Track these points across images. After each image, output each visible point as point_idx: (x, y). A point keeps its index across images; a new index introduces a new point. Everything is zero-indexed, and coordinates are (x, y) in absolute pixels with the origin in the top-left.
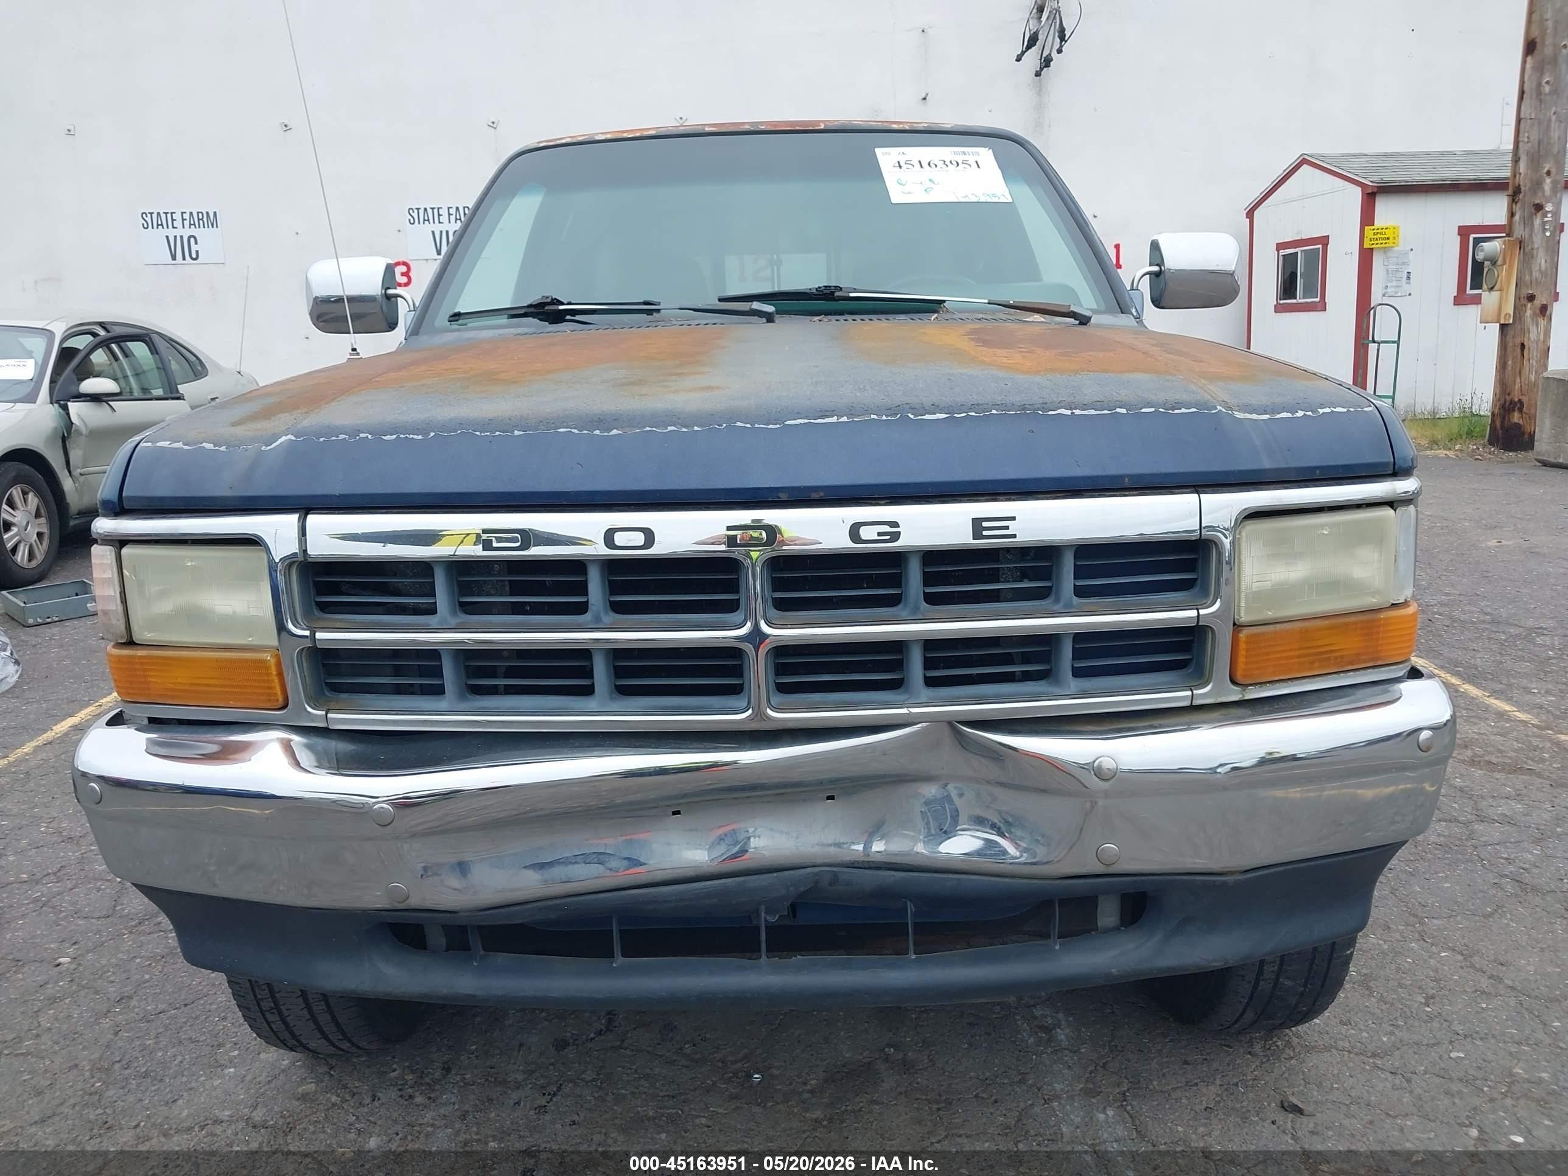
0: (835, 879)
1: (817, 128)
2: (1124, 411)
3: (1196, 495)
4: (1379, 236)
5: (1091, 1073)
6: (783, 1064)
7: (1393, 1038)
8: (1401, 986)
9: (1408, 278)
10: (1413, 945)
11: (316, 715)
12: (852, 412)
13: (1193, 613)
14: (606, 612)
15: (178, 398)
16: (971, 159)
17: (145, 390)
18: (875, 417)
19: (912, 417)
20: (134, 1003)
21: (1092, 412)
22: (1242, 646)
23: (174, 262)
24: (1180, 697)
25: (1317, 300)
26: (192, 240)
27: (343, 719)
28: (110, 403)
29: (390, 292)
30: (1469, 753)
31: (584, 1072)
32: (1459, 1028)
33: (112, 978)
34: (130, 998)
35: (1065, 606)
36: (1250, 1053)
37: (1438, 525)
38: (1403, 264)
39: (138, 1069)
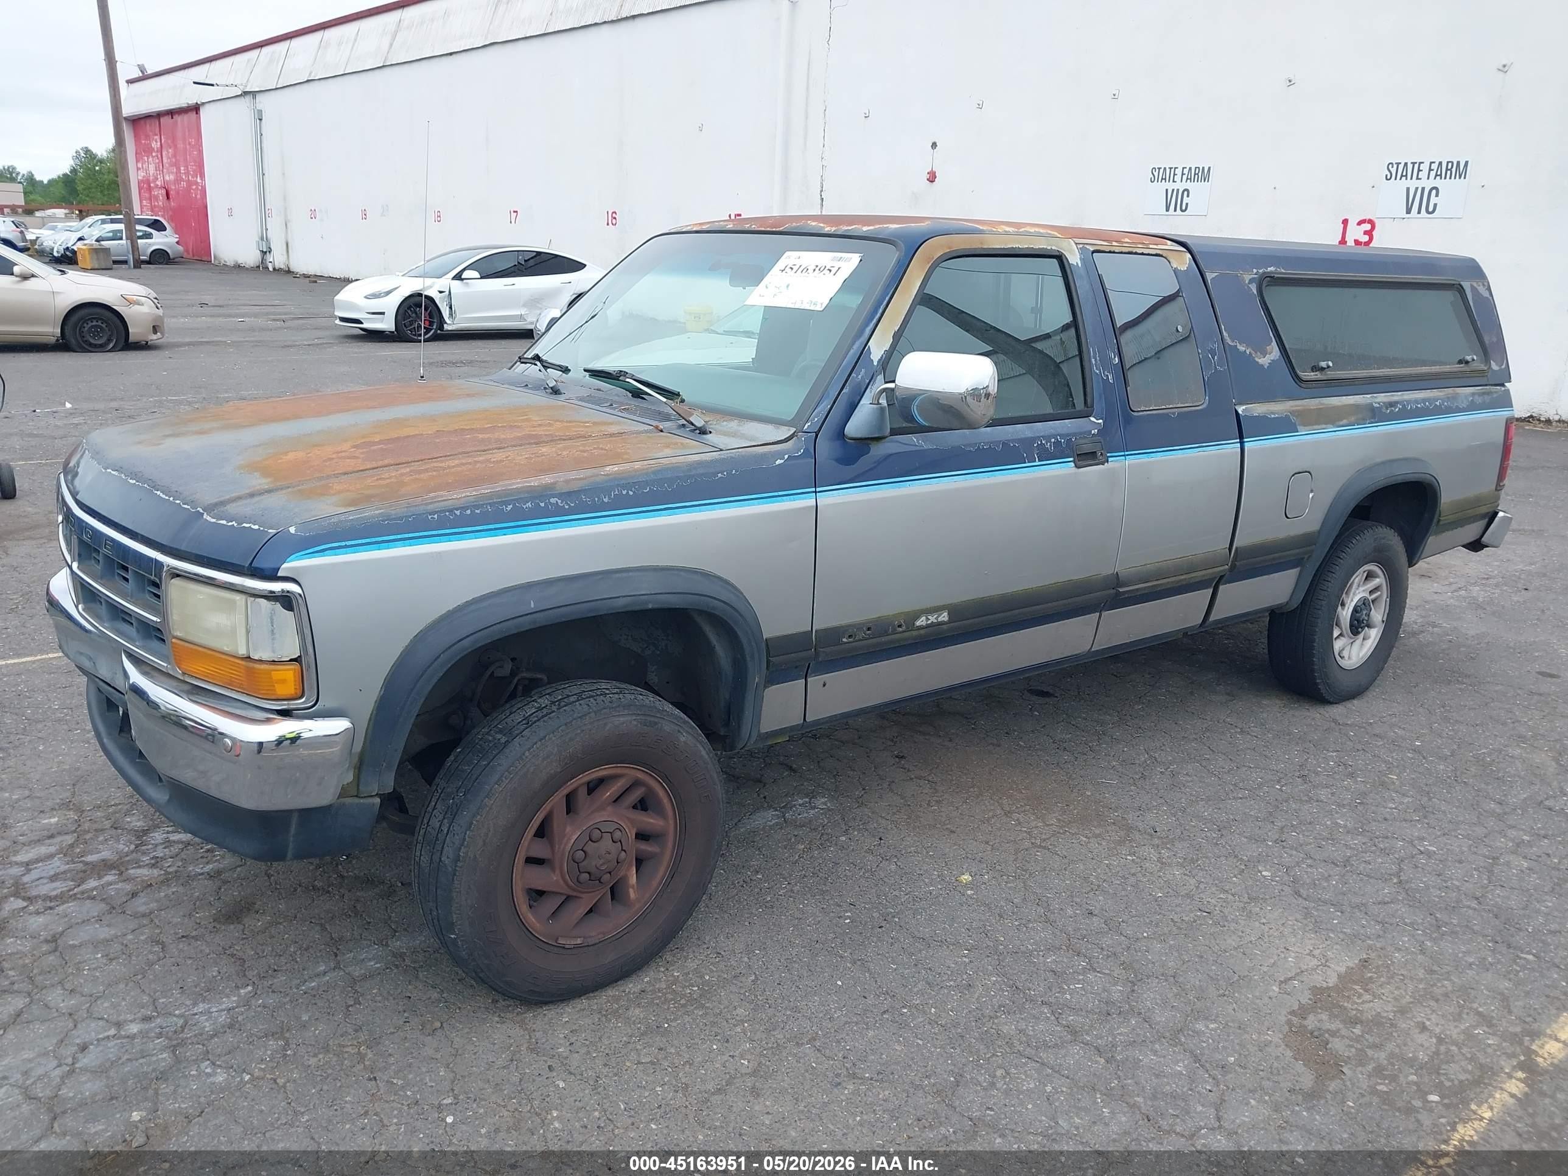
26: (1186, 193)
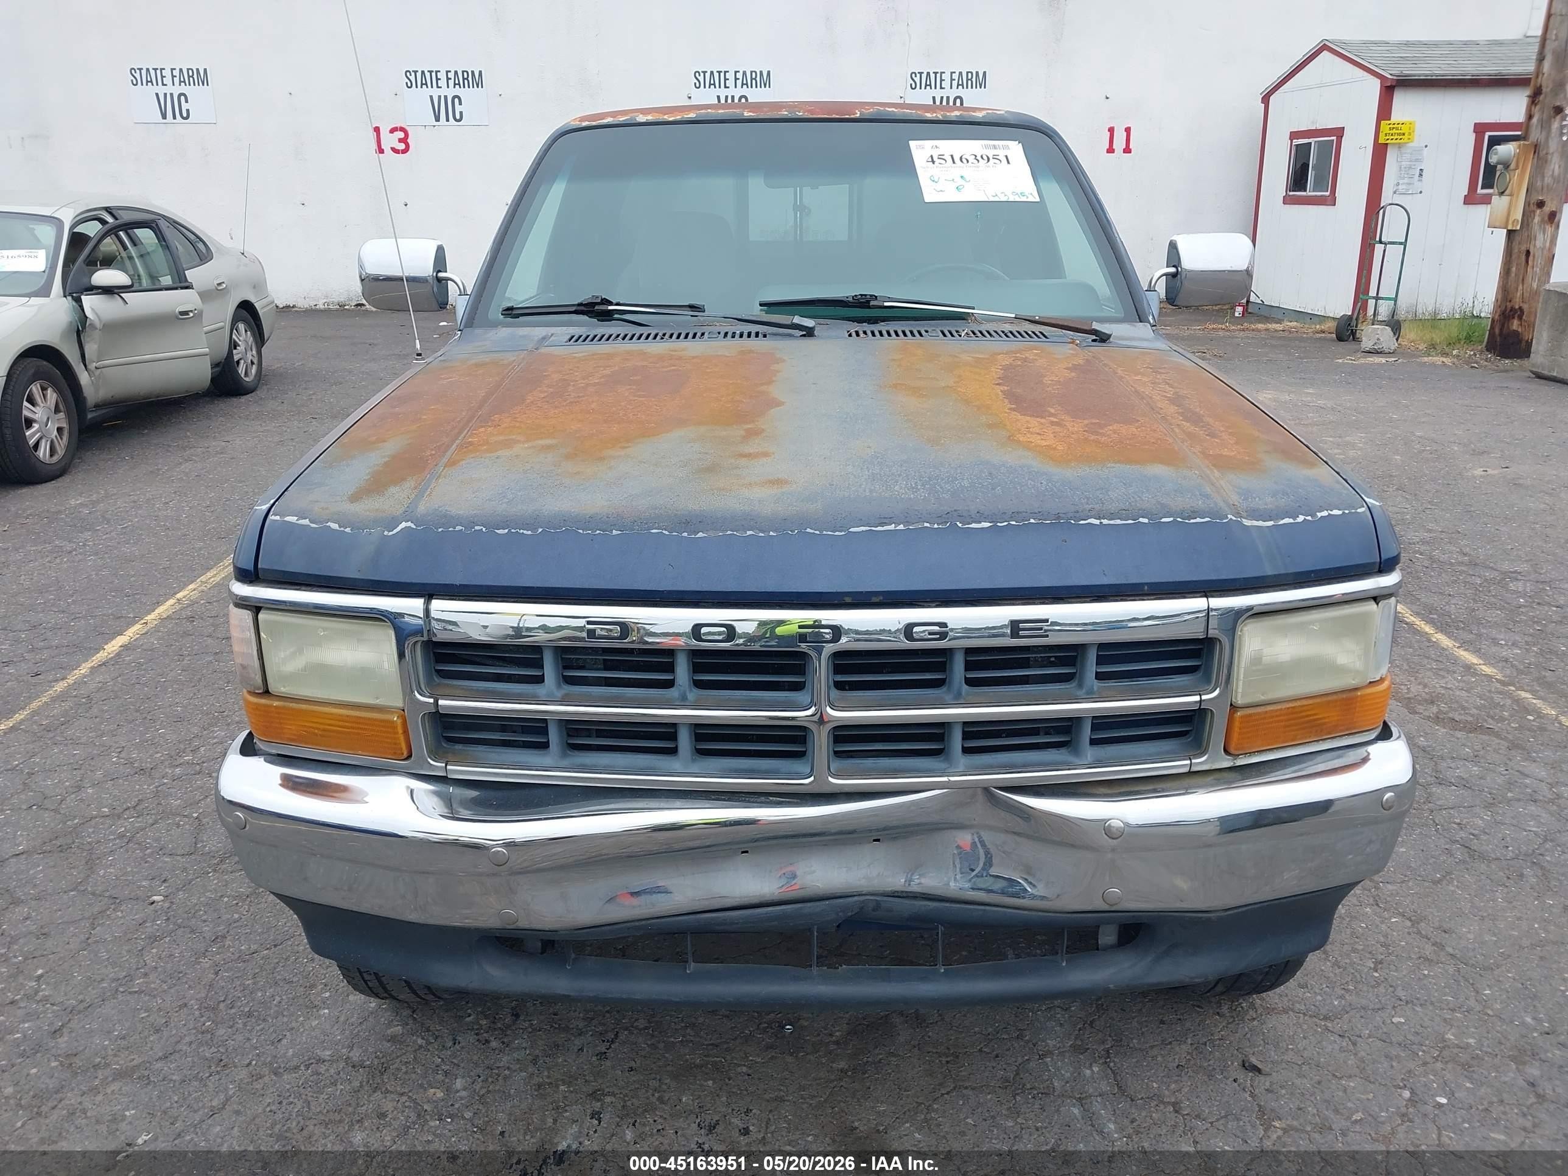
0: (878, 906)
1: (852, 116)
2: (1146, 521)
3: (1205, 599)
4: (1394, 131)
5: (1080, 1029)
6: (810, 1015)
7: (1343, 1002)
8: (1354, 951)
9: (1421, 175)
10: (1368, 909)
11: (437, 766)
12: (908, 519)
13: (1197, 698)
14: (691, 690)
15: (187, 288)
16: (1002, 154)
17: (153, 278)
18: (927, 525)
19: (960, 525)
20: (228, 943)
21: (1119, 522)
22: (1237, 724)
23: (164, 121)
24: (1181, 765)
25: (1328, 194)
26: (183, 98)
27: (459, 771)
28: (122, 295)
29: (441, 275)
30: (1435, 709)
31: (637, 1020)
32: (1401, 993)
33: (205, 917)
34: (224, 937)
35: (1088, 693)
36: (1218, 1014)
37: (1428, 448)
38: (1417, 160)
39: (242, 1009)
